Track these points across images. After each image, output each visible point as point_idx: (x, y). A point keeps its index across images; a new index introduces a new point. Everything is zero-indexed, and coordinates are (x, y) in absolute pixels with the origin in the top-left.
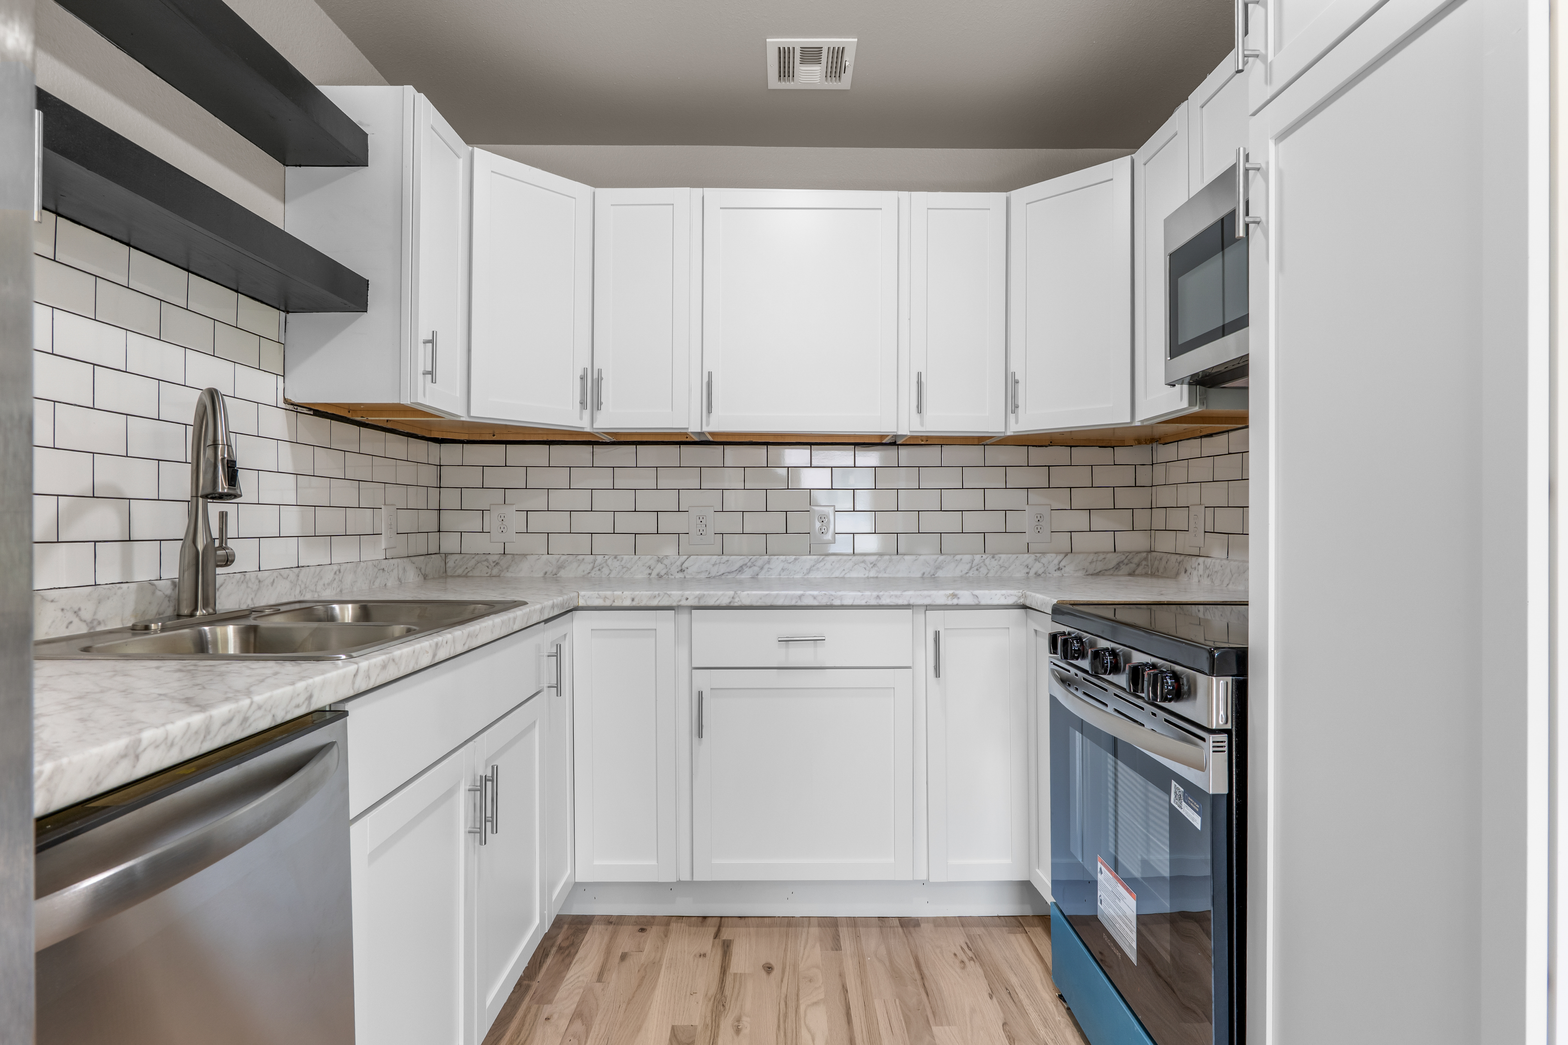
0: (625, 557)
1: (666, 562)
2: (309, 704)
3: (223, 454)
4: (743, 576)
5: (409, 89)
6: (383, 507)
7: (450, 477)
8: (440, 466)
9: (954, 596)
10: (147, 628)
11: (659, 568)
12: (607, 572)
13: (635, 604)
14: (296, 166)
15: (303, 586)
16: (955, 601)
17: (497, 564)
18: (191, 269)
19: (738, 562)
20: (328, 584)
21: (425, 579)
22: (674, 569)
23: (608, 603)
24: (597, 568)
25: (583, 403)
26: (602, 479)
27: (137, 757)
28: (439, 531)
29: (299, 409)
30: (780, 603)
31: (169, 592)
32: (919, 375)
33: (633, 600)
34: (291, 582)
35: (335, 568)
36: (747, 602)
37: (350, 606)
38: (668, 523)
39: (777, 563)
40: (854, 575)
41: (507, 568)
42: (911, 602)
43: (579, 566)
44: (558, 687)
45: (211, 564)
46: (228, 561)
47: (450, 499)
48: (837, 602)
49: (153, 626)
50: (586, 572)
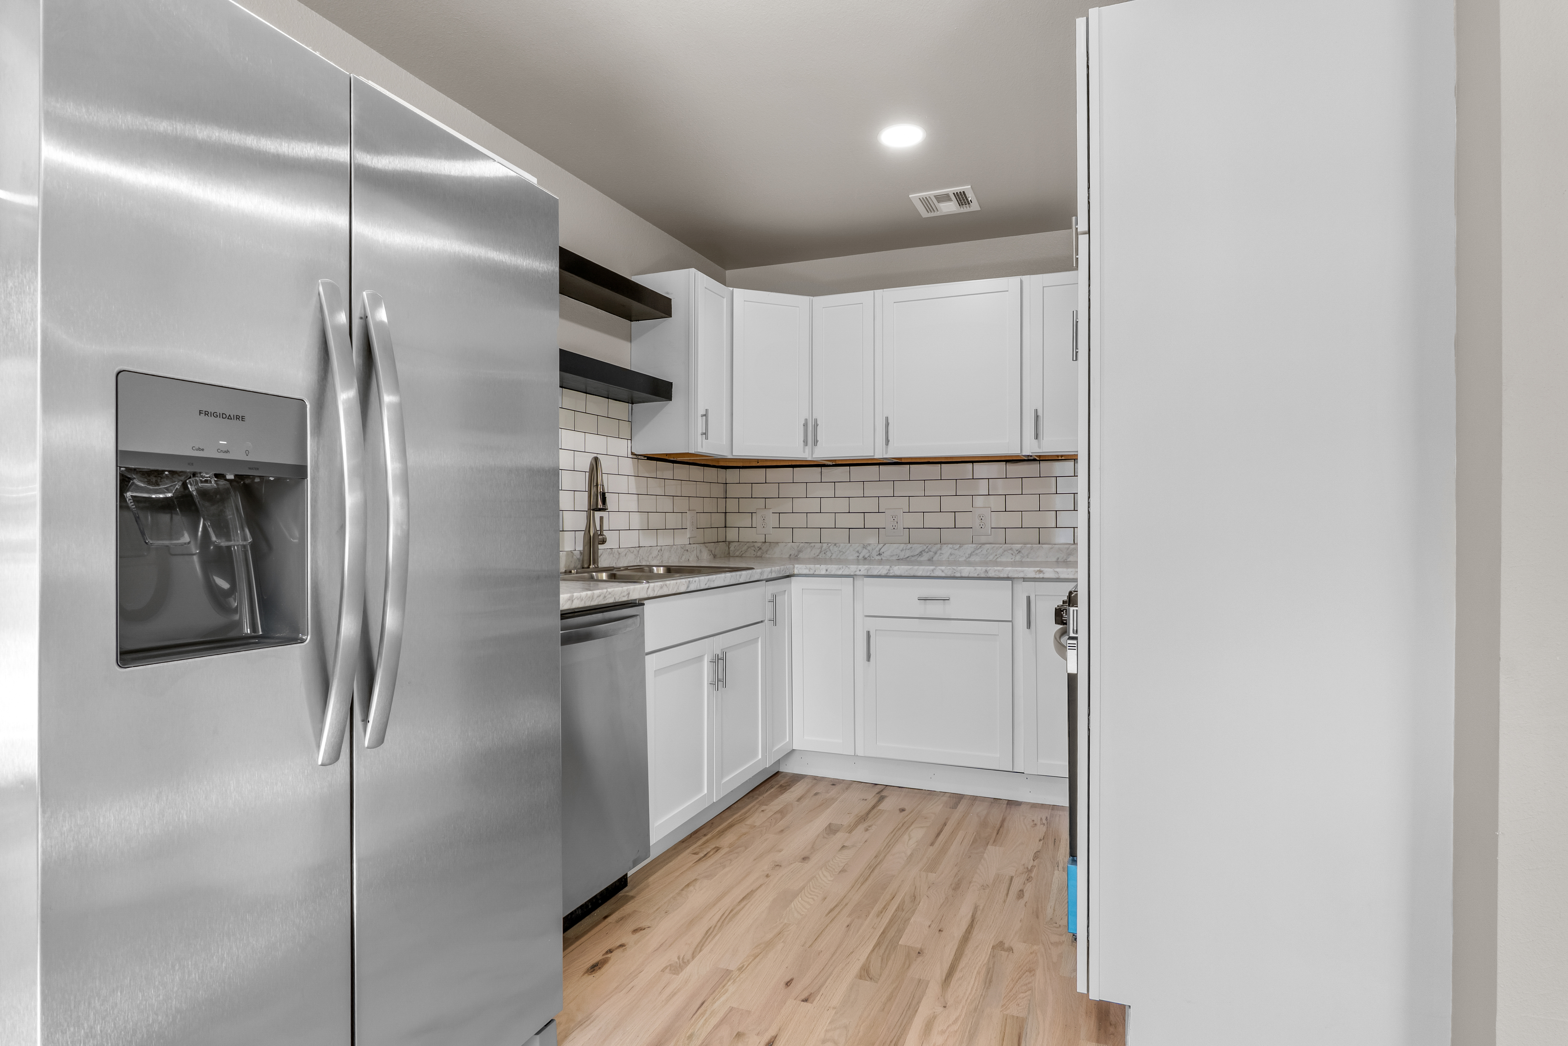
0: (842, 545)
1: (869, 548)
2: (628, 596)
3: (600, 490)
4: (922, 559)
5: (693, 270)
6: (688, 511)
7: (732, 491)
8: (726, 484)
9: (1040, 572)
10: (570, 572)
11: (865, 553)
12: (830, 555)
13: (827, 573)
14: (636, 321)
15: (641, 557)
16: (1041, 576)
17: (760, 548)
18: (588, 392)
19: (918, 548)
20: (655, 557)
21: (714, 557)
22: (875, 553)
23: (812, 572)
24: (824, 552)
25: (806, 442)
26: (826, 490)
27: (573, 601)
28: (726, 527)
29: (639, 457)
30: (919, 574)
31: (579, 557)
32: (1036, 411)
33: (827, 570)
34: (635, 555)
35: (659, 548)
36: (898, 573)
37: (662, 568)
38: (873, 521)
39: (947, 550)
40: (1003, 559)
41: (766, 551)
42: (1009, 576)
43: (812, 550)
44: (774, 620)
45: (596, 543)
46: (603, 542)
47: (732, 505)
48: (958, 575)
49: (573, 571)
50: (816, 555)
